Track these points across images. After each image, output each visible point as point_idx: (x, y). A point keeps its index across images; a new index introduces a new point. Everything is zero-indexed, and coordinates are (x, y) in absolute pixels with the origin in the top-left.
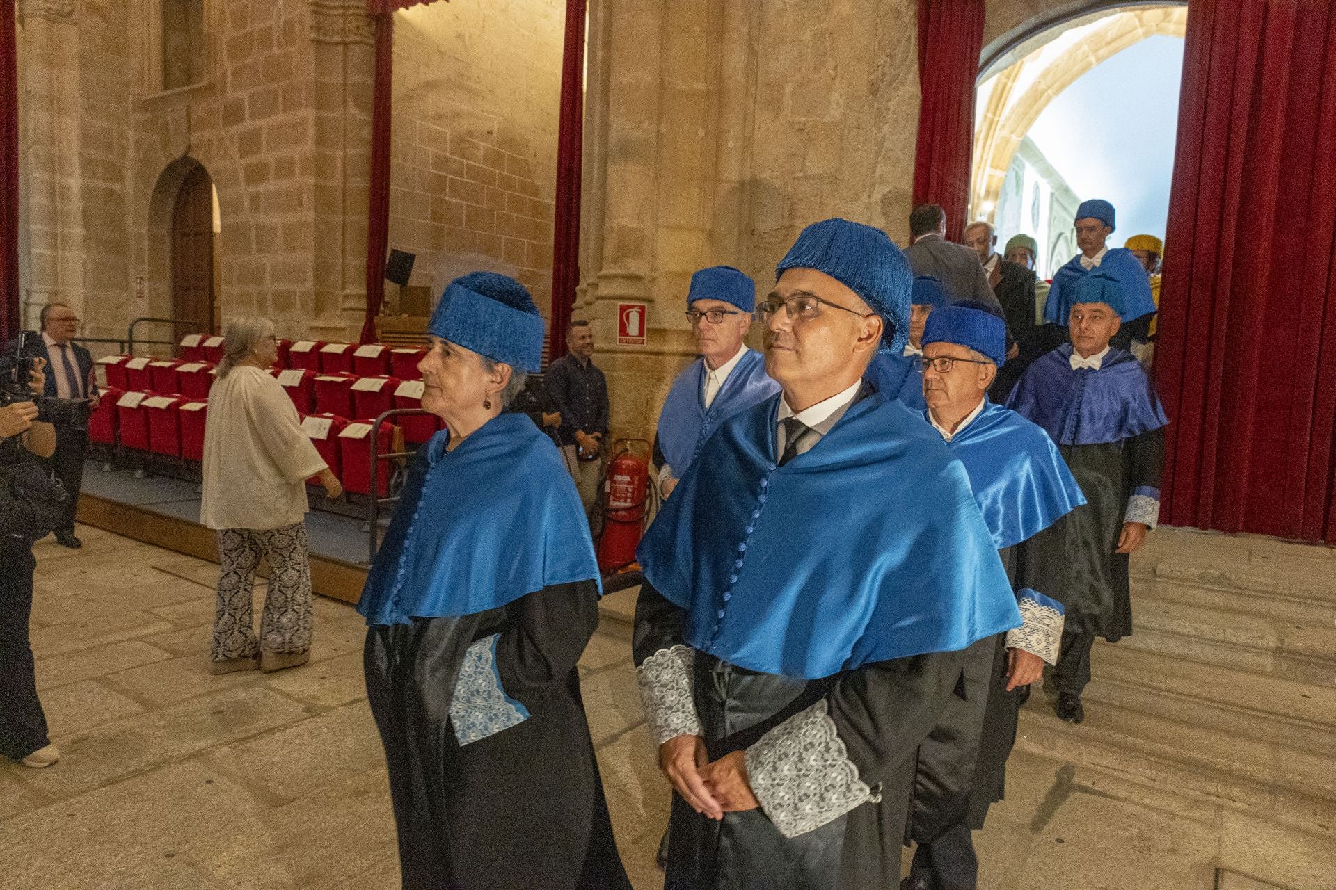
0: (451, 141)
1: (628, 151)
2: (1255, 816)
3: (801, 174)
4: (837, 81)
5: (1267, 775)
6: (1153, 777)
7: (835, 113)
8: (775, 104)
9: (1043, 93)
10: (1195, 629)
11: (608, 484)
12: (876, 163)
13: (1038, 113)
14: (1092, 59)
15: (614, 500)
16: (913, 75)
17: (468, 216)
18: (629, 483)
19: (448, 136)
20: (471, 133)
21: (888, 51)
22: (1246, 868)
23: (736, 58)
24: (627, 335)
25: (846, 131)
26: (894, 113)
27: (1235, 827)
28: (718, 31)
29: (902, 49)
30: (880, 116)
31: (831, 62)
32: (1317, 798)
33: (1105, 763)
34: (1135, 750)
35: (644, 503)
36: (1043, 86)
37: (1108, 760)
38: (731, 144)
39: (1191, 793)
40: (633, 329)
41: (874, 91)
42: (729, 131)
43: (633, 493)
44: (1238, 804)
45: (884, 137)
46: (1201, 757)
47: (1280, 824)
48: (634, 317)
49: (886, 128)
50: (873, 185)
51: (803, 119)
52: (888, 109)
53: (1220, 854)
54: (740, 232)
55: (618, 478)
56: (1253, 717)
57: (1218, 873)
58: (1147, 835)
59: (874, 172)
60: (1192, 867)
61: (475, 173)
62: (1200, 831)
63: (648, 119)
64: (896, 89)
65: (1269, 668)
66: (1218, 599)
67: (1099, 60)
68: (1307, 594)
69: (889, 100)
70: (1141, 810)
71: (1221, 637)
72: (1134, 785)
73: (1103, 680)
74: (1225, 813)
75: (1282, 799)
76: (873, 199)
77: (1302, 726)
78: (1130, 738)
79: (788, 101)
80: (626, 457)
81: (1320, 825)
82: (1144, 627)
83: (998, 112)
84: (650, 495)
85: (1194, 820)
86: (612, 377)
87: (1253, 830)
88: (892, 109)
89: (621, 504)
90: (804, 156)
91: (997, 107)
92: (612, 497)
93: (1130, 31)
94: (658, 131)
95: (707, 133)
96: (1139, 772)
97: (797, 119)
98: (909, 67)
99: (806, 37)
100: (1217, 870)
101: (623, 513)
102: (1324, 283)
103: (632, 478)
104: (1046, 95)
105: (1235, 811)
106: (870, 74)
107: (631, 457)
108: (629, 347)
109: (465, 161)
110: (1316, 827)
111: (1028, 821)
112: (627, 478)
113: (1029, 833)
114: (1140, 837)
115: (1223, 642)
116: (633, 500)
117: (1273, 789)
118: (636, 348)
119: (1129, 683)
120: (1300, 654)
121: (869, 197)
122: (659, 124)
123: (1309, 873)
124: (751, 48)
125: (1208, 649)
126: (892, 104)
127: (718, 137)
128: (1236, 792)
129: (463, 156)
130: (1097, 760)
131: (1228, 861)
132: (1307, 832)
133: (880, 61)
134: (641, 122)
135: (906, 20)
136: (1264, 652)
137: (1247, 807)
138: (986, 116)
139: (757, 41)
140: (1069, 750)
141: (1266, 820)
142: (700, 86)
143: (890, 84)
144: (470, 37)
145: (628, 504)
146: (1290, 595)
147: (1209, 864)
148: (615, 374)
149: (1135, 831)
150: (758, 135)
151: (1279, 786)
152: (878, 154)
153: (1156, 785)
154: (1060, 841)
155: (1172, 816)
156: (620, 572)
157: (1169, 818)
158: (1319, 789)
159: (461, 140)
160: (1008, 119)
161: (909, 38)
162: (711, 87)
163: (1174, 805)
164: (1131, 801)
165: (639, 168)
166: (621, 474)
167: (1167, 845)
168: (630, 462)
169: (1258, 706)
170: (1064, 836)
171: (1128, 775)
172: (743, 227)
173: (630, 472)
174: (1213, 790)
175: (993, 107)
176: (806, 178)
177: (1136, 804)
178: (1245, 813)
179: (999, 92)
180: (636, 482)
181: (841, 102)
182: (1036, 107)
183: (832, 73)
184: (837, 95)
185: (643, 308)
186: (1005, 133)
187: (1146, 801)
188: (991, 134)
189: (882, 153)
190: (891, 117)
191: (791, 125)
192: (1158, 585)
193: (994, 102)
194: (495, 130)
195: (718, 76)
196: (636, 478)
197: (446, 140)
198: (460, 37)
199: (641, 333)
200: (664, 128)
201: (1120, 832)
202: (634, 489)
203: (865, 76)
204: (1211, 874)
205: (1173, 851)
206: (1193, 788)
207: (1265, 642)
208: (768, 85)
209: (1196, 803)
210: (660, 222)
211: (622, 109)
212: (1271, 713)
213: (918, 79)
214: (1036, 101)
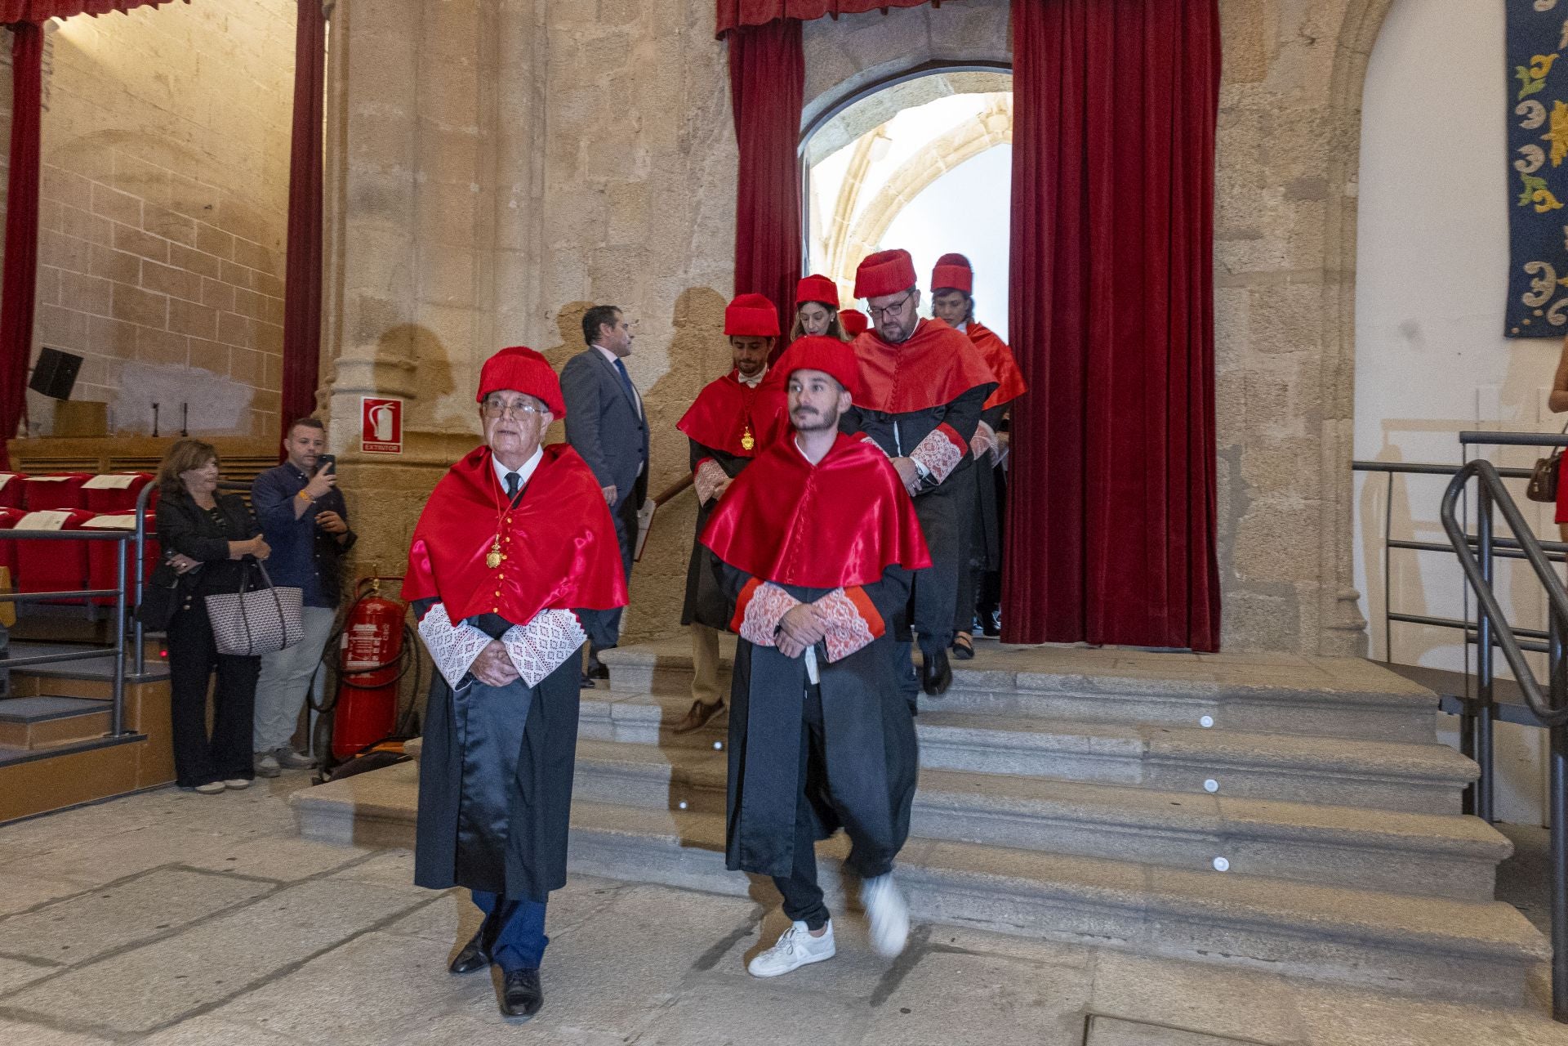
0: (147, 213)
1: (372, 201)
2: (1132, 953)
3: (603, 245)
4: (642, 135)
5: (1138, 899)
6: (1021, 923)
7: (641, 173)
8: (569, 160)
9: (893, 200)
10: (1059, 741)
11: (345, 637)
12: (693, 232)
13: (890, 220)
14: (941, 164)
15: (354, 659)
16: (729, 131)
17: (174, 314)
18: (376, 635)
19: (142, 205)
20: (178, 205)
21: (700, 103)
22: (1121, 1010)
23: (516, 102)
24: (376, 439)
25: (654, 195)
26: (710, 174)
27: (1109, 966)
28: (492, 64)
29: (715, 101)
30: (694, 178)
31: (634, 113)
32: (1193, 917)
33: (966, 914)
34: (998, 891)
35: (400, 660)
36: (892, 192)
37: (970, 909)
38: (513, 204)
39: (1064, 935)
40: (384, 432)
41: (685, 147)
42: (511, 188)
43: (382, 647)
44: (1114, 942)
45: (699, 203)
46: (1072, 888)
47: (1158, 958)
48: (385, 416)
49: (701, 192)
50: (689, 258)
51: (603, 179)
52: (702, 170)
53: (1092, 1000)
54: (529, 315)
55: (358, 628)
56: (1124, 835)
57: (1088, 1020)
58: (1009, 989)
59: (690, 243)
60: (1061, 1017)
61: (187, 258)
62: (1071, 976)
63: (400, 164)
64: (710, 147)
65: (1139, 780)
66: (1084, 709)
67: (949, 167)
68: (1170, 692)
69: (703, 160)
70: (1006, 962)
71: (1085, 748)
72: (1000, 935)
73: (961, 814)
74: (1101, 954)
75: (1158, 926)
76: (690, 275)
77: (1174, 839)
78: (990, 876)
79: (583, 156)
80: (372, 600)
81: (1199, 952)
82: (1006, 747)
83: (847, 215)
84: (409, 650)
85: (1065, 966)
86: (355, 496)
87: (1129, 968)
88: (707, 170)
89: (365, 664)
90: (606, 223)
91: (845, 210)
92: (350, 656)
93: (977, 138)
94: (415, 180)
95: (481, 189)
96: (1005, 918)
97: (596, 178)
98: (724, 124)
99: (604, 82)
100: (1087, 1018)
101: (367, 675)
102: (1165, 357)
103: (379, 627)
104: (896, 201)
105: (1111, 950)
106: (680, 128)
107: (380, 600)
108: (378, 456)
109: (169, 241)
110: (1195, 953)
111: (869, 993)
112: (373, 628)
113: (868, 1006)
114: (1002, 994)
115: (1090, 753)
116: (381, 657)
117: (1147, 914)
118: (390, 456)
119: (989, 813)
120: (1168, 758)
121: (686, 272)
122: (415, 170)
123: (1187, 1005)
124: (536, 92)
125: (1074, 764)
126: (707, 163)
127: (497, 193)
128: (1110, 926)
129: (164, 234)
130: (957, 913)
131: (1100, 1006)
132: (1186, 963)
133: (691, 114)
134: (390, 166)
135: (718, 68)
136: (1132, 760)
137: (1123, 943)
138: (834, 220)
139: (544, 83)
140: (925, 904)
141: (1145, 955)
142: (472, 130)
143: (703, 142)
144: (177, 80)
145: (374, 663)
146: (1154, 695)
147: (1080, 1012)
148: (358, 491)
149: (996, 987)
150: (549, 196)
151: (1154, 910)
152: (694, 221)
153: (1025, 933)
154: (905, 1011)
155: (1040, 964)
156: (358, 756)
157: (1037, 967)
158: (1194, 905)
159: (162, 213)
160: (858, 225)
161: (722, 90)
162: (485, 132)
163: (1044, 952)
164: (993, 955)
165: (389, 224)
166: (363, 622)
167: (1031, 997)
168: (379, 607)
169: (1126, 820)
170: (911, 1005)
171: (993, 926)
172: (533, 307)
173: (379, 619)
174: (1085, 928)
175: (841, 211)
176: (610, 249)
177: (1001, 956)
178: (1122, 951)
179: (846, 193)
180: (386, 633)
181: (648, 160)
182: (888, 213)
183: (636, 126)
184: (642, 152)
185: (397, 404)
186: (857, 240)
187: (1013, 952)
188: (841, 240)
189: (699, 221)
190: (706, 179)
191: (589, 185)
192: (1019, 699)
193: (842, 206)
194: (217, 205)
195: (493, 121)
196: (386, 627)
197: (138, 211)
198: (159, 77)
199: (396, 438)
200: (422, 178)
201: (980, 991)
202: (382, 642)
203: (675, 130)
204: (1082, 1021)
205: (1039, 1003)
206: (1065, 927)
207: (1131, 748)
208: (559, 136)
209: (1069, 947)
210: (420, 295)
211: (364, 148)
212: (1141, 828)
213: (734, 137)
214: (887, 207)
